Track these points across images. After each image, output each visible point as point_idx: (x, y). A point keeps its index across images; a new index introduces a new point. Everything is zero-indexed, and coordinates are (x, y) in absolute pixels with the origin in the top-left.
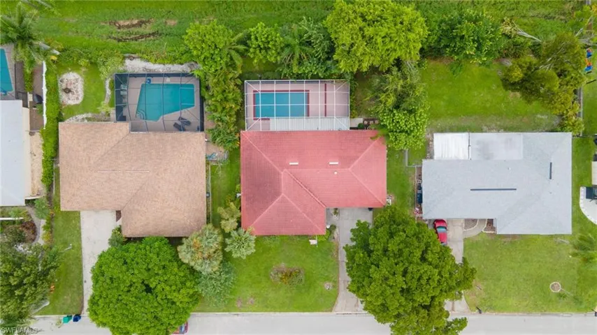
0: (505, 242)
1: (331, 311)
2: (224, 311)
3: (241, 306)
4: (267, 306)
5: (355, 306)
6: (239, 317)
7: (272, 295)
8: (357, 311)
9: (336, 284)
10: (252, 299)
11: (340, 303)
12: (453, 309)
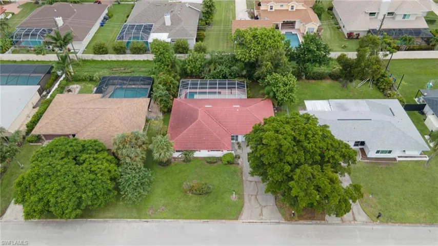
0: (382, 168)
1: (237, 219)
2: (135, 218)
3: (152, 213)
4: (177, 214)
5: (260, 215)
6: (149, 223)
7: (182, 204)
8: (262, 219)
9: (241, 196)
10: (164, 207)
11: (246, 212)
12: (354, 219)
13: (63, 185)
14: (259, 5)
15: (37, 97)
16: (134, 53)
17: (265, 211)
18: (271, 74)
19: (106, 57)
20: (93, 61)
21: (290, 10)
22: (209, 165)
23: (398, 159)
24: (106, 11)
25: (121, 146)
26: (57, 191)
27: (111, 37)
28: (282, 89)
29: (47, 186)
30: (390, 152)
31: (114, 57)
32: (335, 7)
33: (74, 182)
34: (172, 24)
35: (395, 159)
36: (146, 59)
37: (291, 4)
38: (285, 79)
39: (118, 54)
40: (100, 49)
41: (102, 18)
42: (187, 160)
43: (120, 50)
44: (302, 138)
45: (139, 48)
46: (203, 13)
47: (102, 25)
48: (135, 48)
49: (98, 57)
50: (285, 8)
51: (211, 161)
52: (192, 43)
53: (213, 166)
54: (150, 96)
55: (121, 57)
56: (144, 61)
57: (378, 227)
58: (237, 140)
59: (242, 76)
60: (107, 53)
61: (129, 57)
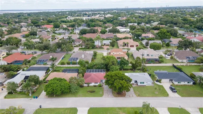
0: (142, 87)
1: (102, 97)
2: (74, 97)
4: (85, 96)
6: (78, 98)
7: (87, 94)
8: (108, 97)
9: (103, 93)
12: (133, 96)
13: (57, 85)
14: (110, 53)
15: (45, 74)
16: (73, 64)
17: (109, 95)
18: (112, 66)
19: (64, 66)
20: (60, 67)
21: (119, 54)
22: (94, 87)
23: (146, 85)
24: (64, 56)
25: (71, 79)
26: (56, 86)
27: (66, 61)
28: (115, 69)
29: (53, 85)
30: (144, 83)
31: (66, 66)
32: (133, 54)
33: (60, 85)
34: (84, 57)
35: (145, 85)
36: (76, 66)
37: (119, 53)
38: (116, 67)
39: (68, 65)
40: (63, 64)
41: (62, 57)
42: (88, 86)
43: (68, 64)
44: (117, 74)
45: (74, 63)
46: (93, 55)
47: (62, 59)
48: (73, 63)
49: (62, 66)
50: (117, 54)
51: (95, 86)
52: (90, 62)
53: (96, 87)
54: (78, 73)
55: (69, 66)
56: (76, 67)
57: (139, 98)
58: (102, 82)
59: (104, 68)
60: (65, 65)
61: (71, 66)
